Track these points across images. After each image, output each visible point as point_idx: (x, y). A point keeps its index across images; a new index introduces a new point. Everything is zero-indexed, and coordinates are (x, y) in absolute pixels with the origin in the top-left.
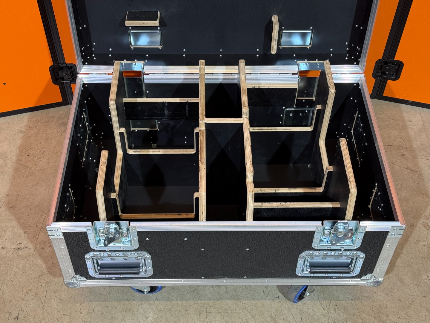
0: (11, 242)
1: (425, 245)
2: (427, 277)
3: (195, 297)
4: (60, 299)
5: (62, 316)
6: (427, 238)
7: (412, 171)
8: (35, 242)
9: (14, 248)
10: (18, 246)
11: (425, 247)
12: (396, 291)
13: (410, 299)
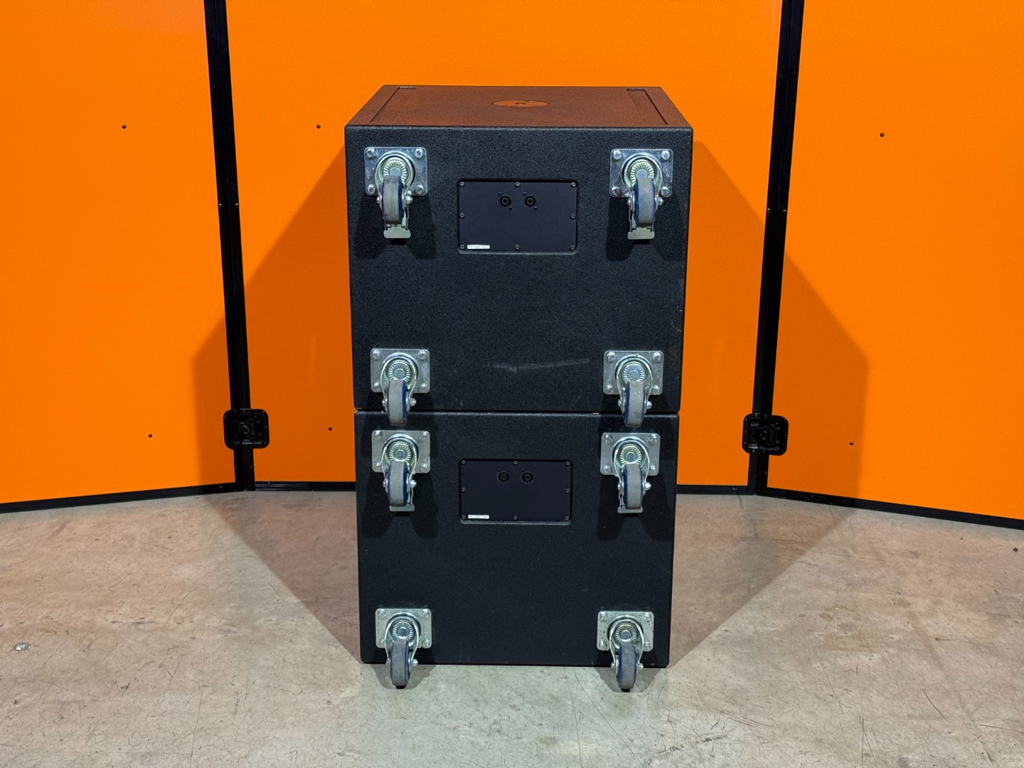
0: (128, 616)
1: (821, 635)
2: (820, 665)
4: (201, 671)
5: (201, 687)
6: (826, 628)
7: (809, 564)
8: (167, 618)
9: (132, 621)
10: (139, 621)
11: (821, 637)
12: (765, 676)
13: (789, 685)
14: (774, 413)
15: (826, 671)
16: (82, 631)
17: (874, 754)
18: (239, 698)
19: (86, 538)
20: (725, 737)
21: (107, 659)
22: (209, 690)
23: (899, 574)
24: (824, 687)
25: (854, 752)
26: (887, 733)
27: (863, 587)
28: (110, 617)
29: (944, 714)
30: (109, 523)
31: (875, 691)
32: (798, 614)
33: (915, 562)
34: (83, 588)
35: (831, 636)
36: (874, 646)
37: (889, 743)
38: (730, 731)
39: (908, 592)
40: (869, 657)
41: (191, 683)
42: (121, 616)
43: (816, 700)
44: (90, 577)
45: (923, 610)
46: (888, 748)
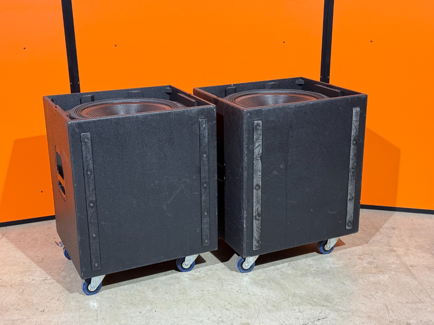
0: (39, 277)
1: (360, 267)
2: (362, 281)
3: (184, 296)
4: (78, 301)
5: (79, 309)
6: (361, 264)
9: (42, 279)
10: (45, 279)
11: (360, 268)
12: (339, 288)
13: (351, 291)
15: (366, 284)
16: (19, 285)
17: (395, 321)
18: (98, 313)
19: (15, 241)
20: (326, 317)
21: (32, 298)
22: (83, 310)
23: (388, 237)
24: (366, 291)
25: (386, 321)
26: (399, 311)
27: (374, 244)
28: (31, 277)
29: (423, 301)
30: (25, 233)
31: (389, 292)
32: (348, 259)
33: (394, 232)
34: (16, 265)
35: (364, 267)
36: (384, 271)
37: (401, 316)
38: (328, 315)
39: (394, 245)
40: (383, 276)
41: (74, 307)
42: (36, 277)
43: (364, 298)
44: (19, 259)
45: (402, 253)
46: (401, 318)
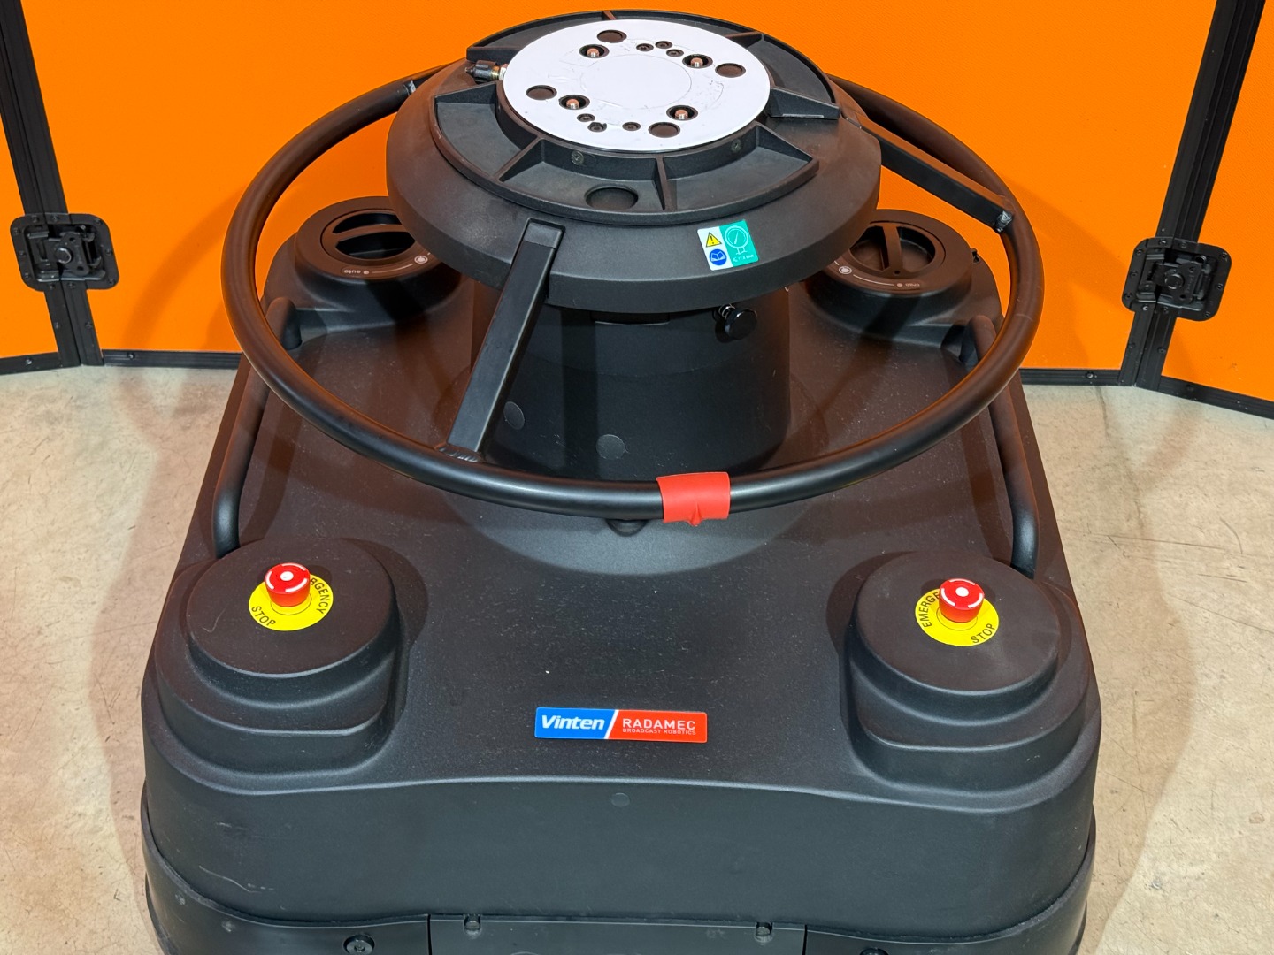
14: (1206, 237)
